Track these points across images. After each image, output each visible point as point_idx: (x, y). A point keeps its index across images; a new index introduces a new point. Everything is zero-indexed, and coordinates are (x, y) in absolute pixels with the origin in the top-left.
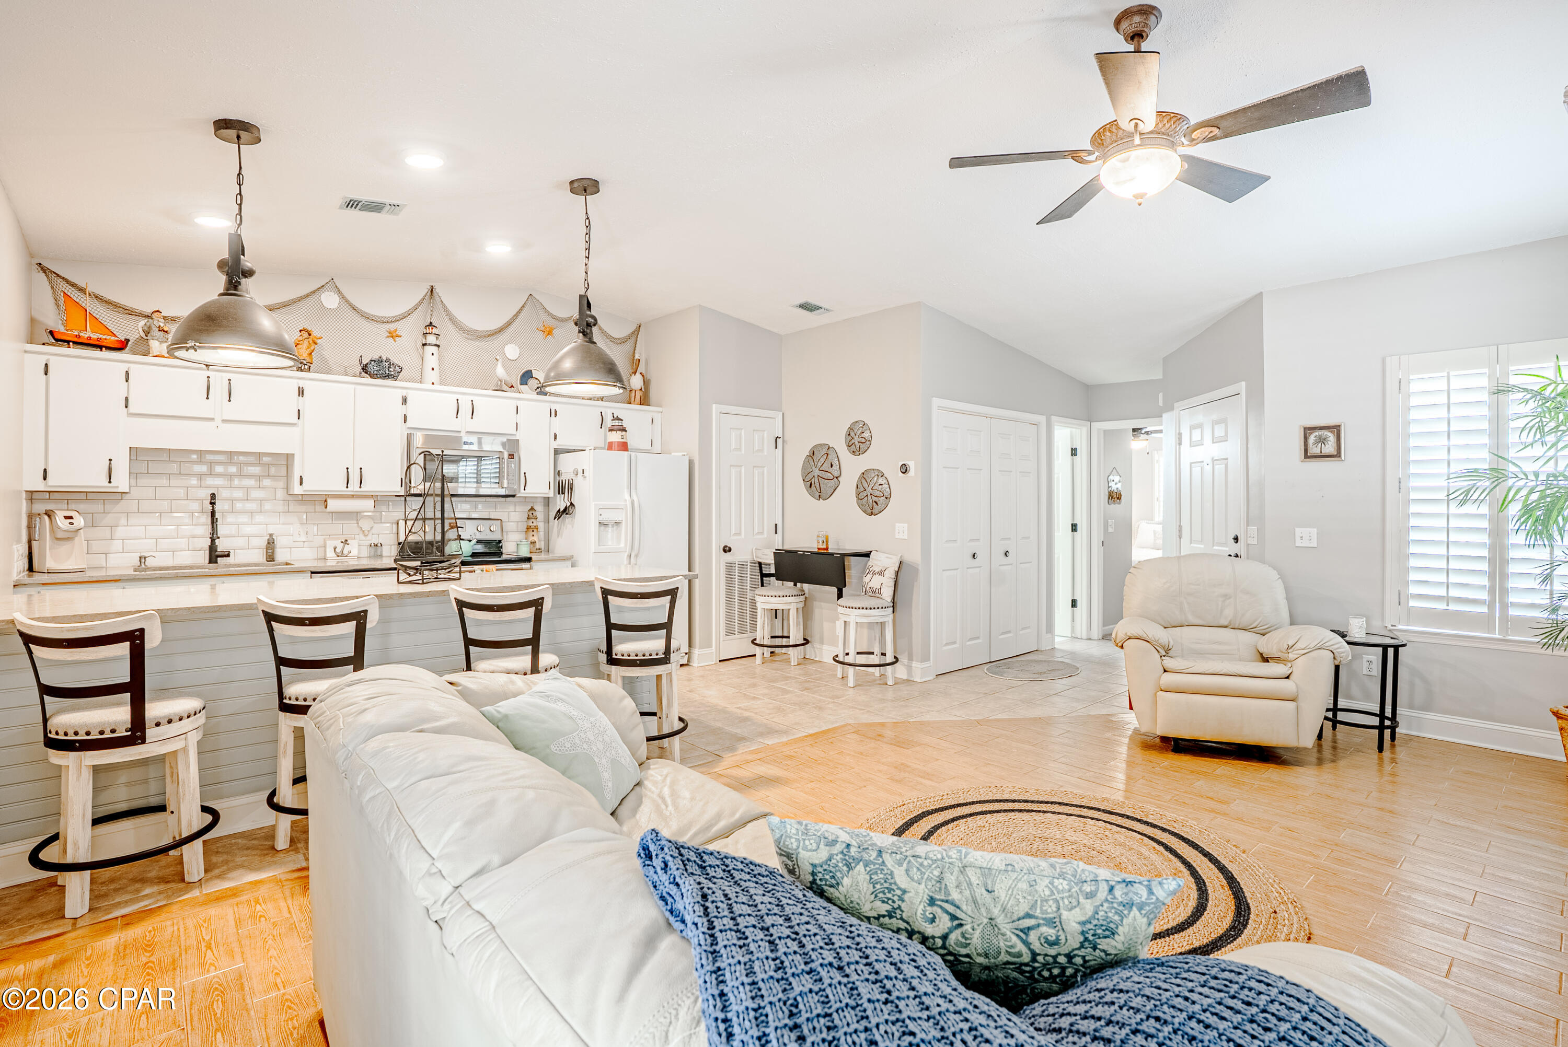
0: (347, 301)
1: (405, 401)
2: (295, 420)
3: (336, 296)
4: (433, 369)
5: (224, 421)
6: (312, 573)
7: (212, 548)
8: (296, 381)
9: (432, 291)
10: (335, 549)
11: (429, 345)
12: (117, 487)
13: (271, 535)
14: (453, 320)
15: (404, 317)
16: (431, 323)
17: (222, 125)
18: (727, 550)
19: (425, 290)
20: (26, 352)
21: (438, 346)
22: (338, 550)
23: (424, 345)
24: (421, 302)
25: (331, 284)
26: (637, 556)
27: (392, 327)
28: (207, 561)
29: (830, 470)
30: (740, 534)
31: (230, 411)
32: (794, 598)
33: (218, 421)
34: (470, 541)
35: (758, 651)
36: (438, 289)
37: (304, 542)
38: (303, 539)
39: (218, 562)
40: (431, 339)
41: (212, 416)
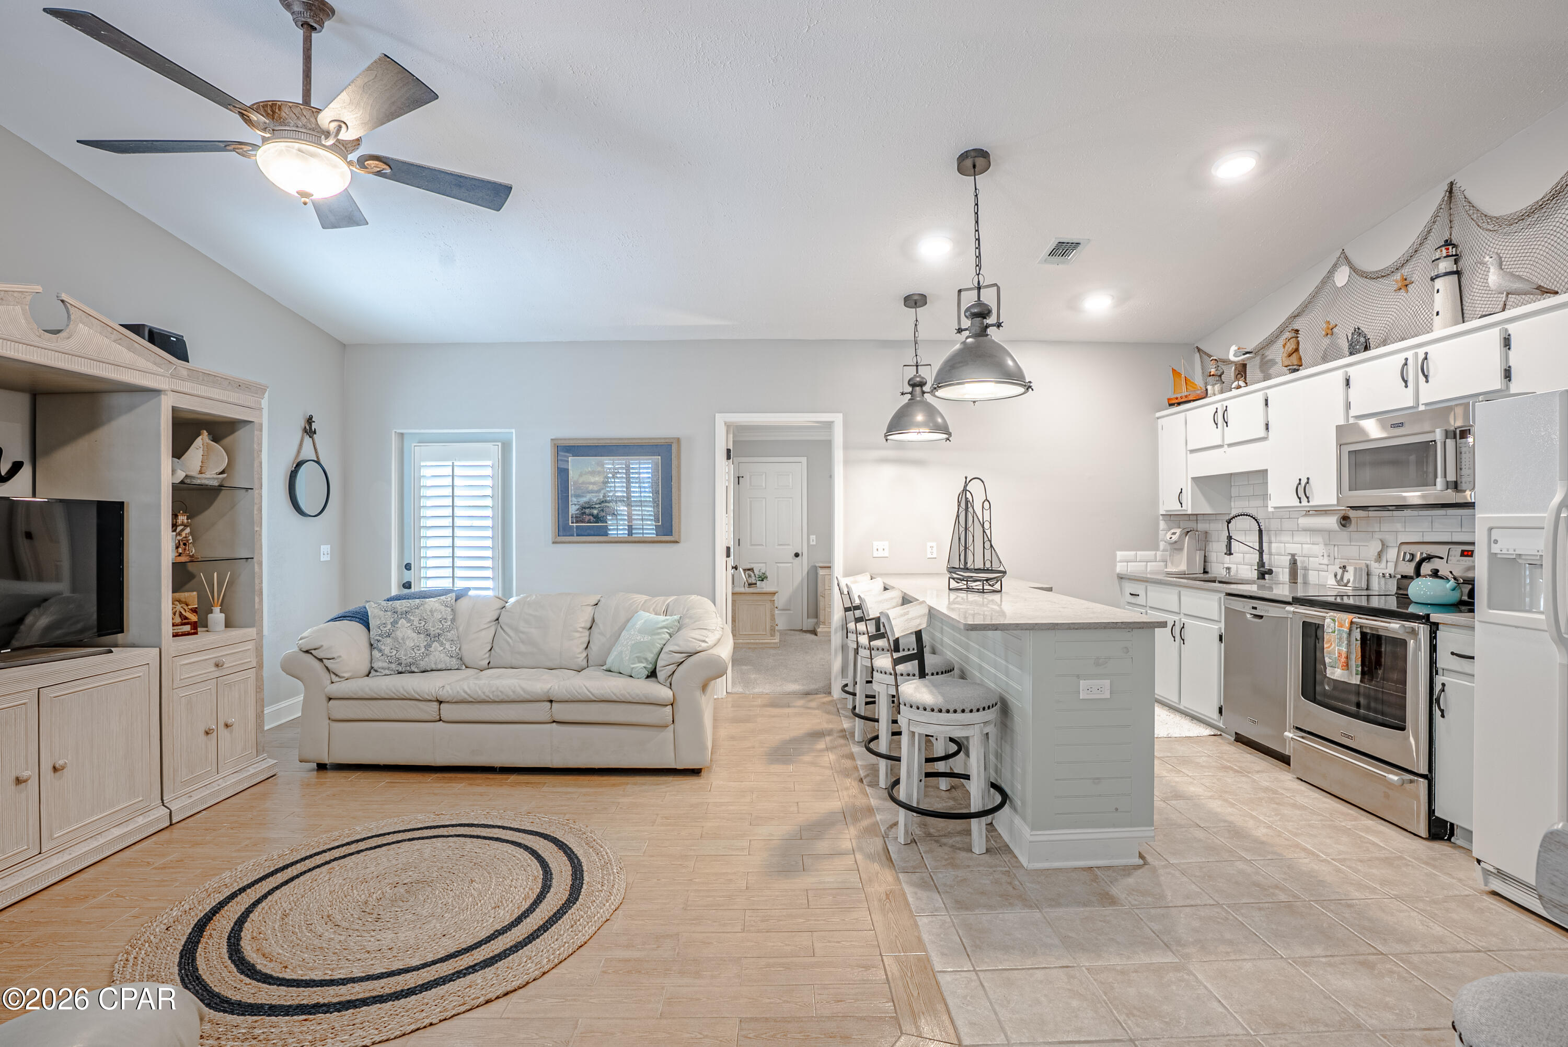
0: (1356, 270)
1: (1349, 382)
2: (1262, 433)
3: (1347, 269)
4: (1439, 313)
5: (1230, 445)
7: (1261, 564)
8: (1263, 392)
9: (1451, 191)
10: (1336, 576)
11: (1437, 277)
13: (1293, 555)
14: (1483, 219)
15: (1415, 251)
16: (1446, 241)
19: (1442, 193)
22: (1339, 577)
23: (1432, 279)
24: (1437, 216)
25: (1343, 257)
27: (1398, 276)
31: (1232, 434)
33: (1221, 447)
36: (1459, 183)
37: (1328, 565)
38: (1326, 561)
39: (1264, 578)
40: (1445, 265)
41: (1220, 443)
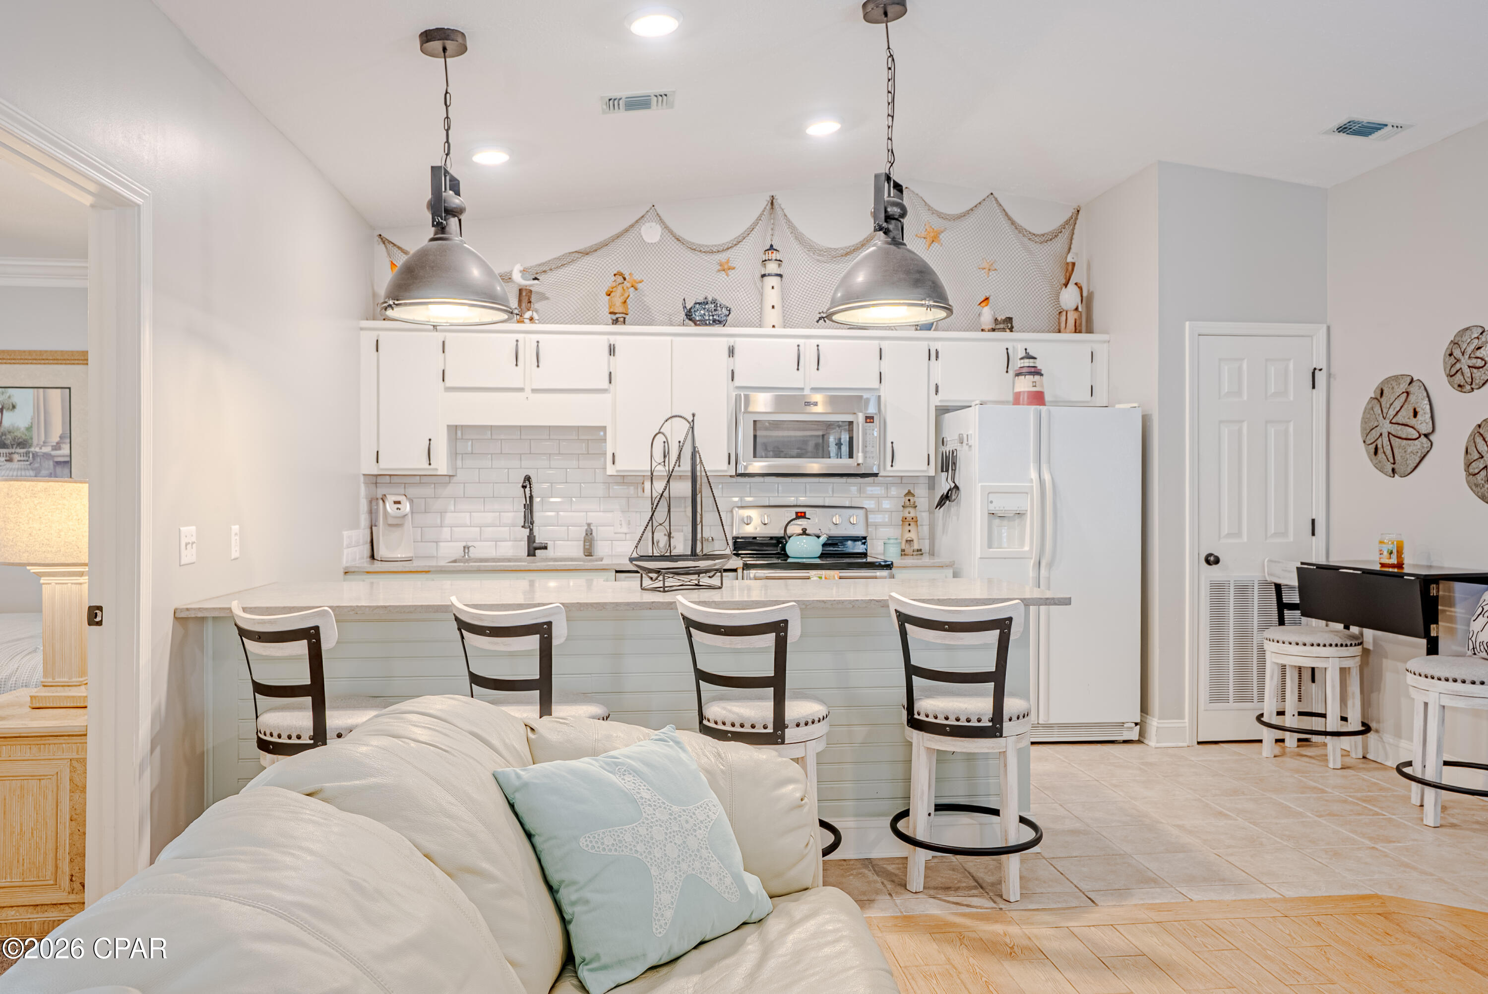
0: (671, 232)
1: (731, 352)
2: (605, 384)
3: (658, 226)
4: (773, 307)
5: (534, 391)
6: (617, 572)
7: (531, 539)
8: (606, 337)
9: (772, 203)
11: (769, 275)
12: (436, 469)
13: (589, 525)
14: (800, 238)
15: (738, 242)
16: (772, 246)
17: (427, 36)
18: (1212, 560)
19: (764, 202)
20: (362, 329)
21: (780, 276)
23: (763, 276)
24: (759, 219)
25: (653, 213)
26: (1050, 565)
27: (722, 257)
28: (527, 554)
29: (1413, 422)
30: (1239, 534)
31: (541, 378)
32: (1333, 649)
33: (528, 390)
34: (818, 537)
35: (1268, 735)
36: (780, 200)
37: (626, 534)
38: (625, 530)
39: (534, 555)
40: (772, 267)
41: (521, 386)
